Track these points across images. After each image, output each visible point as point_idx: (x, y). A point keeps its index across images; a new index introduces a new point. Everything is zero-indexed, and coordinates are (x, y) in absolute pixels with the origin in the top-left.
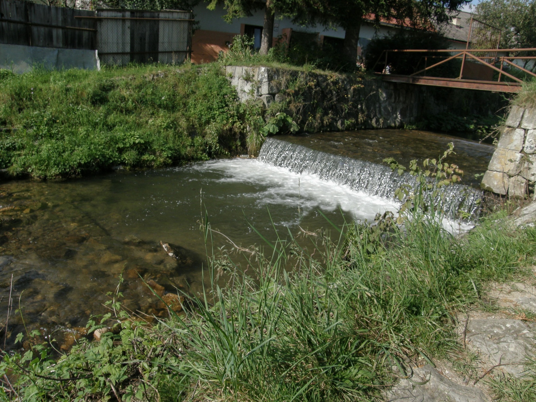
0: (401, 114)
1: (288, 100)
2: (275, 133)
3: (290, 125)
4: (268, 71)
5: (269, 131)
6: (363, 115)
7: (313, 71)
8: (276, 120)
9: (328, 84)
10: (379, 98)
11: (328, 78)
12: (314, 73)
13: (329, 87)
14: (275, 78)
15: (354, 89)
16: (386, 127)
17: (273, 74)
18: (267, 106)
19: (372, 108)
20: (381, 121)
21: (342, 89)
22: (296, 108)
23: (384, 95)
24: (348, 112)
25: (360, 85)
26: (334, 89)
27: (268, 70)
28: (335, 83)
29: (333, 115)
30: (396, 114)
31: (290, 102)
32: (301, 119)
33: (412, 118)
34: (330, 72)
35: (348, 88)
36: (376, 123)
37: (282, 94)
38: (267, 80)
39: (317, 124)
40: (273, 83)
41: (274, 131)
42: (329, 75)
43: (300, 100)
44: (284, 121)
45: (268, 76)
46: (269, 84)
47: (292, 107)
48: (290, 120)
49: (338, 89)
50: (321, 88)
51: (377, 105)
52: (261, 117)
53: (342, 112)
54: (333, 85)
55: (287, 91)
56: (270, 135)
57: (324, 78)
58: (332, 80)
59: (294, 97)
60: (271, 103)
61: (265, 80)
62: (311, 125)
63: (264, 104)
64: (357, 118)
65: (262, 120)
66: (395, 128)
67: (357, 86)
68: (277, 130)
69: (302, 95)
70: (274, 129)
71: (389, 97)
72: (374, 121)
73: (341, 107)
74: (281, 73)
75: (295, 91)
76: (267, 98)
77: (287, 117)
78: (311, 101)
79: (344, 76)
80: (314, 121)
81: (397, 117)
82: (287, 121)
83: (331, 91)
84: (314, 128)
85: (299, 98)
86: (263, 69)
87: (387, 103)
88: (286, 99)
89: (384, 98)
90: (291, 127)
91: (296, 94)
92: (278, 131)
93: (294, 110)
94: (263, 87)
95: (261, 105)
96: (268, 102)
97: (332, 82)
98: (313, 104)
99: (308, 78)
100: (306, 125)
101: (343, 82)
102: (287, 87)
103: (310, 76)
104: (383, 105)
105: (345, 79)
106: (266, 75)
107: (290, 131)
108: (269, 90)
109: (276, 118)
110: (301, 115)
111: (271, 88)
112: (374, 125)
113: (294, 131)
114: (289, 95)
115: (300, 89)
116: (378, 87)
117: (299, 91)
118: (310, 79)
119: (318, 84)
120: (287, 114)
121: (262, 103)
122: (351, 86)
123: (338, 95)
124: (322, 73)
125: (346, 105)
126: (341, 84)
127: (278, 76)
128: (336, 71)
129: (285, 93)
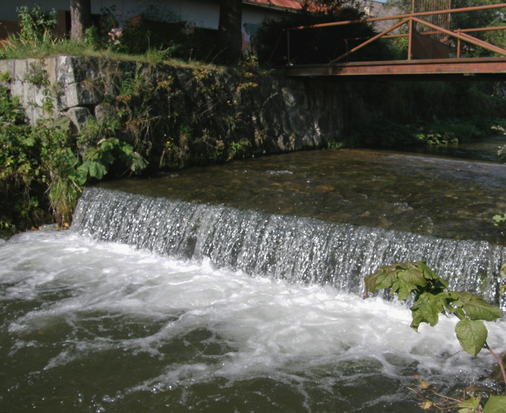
0: (320, 126)
1: (120, 115)
2: (100, 177)
3: (130, 160)
4: (74, 62)
5: (88, 175)
6: (262, 132)
7: (165, 62)
8: (99, 152)
9: (195, 84)
10: (284, 103)
11: (195, 73)
12: (167, 66)
13: (198, 89)
14: (90, 75)
15: (243, 91)
16: (300, 147)
17: (84, 67)
18: (78, 128)
19: (275, 120)
20: (292, 138)
21: (222, 92)
22: (139, 127)
23: (292, 99)
24: (235, 129)
25: (251, 84)
26: (207, 92)
27: (73, 60)
28: (209, 81)
29: (211, 135)
30: (313, 127)
31: (125, 118)
32: (150, 148)
33: (337, 132)
34: (198, 63)
35: (232, 89)
36: (285, 144)
37: (108, 104)
38: (73, 79)
39: (181, 153)
40: (87, 85)
41: (98, 173)
42: (195, 67)
43: (144, 114)
44: (116, 152)
45: (75, 72)
46: (78, 86)
47: (132, 126)
48: (128, 150)
49: (215, 91)
50: (183, 90)
51: (283, 116)
52: (69, 150)
53: (227, 130)
54: (205, 86)
55: (118, 97)
56: (92, 182)
57: (186, 73)
58: (202, 76)
59: (132, 108)
60: (87, 121)
61: (70, 79)
62: (171, 157)
63: (72, 125)
64: (252, 138)
65: (71, 154)
66: (314, 148)
67: (247, 85)
68: (103, 170)
69: (149, 103)
70: (97, 169)
71: (299, 100)
72: (280, 140)
73: (224, 122)
74: (100, 66)
75: (133, 97)
76: (77, 113)
77: (122, 145)
78: (167, 115)
79: (222, 70)
80: (176, 148)
81: (314, 132)
82: (124, 153)
83: (202, 96)
84: (179, 161)
85: (143, 110)
86: (63, 59)
87: (298, 110)
88: (117, 112)
89: (292, 104)
90: (131, 164)
91: (135, 102)
92: (105, 172)
93: (136, 132)
94: (67, 93)
95: (66, 127)
96: (81, 120)
97: (203, 80)
98: (172, 119)
99: (157, 75)
100: (162, 158)
101: (221, 80)
102: (117, 92)
103: (160, 70)
104: (292, 114)
105: (225, 76)
106: (71, 70)
107: (131, 170)
108: (79, 98)
109: (98, 149)
110: (150, 138)
111: (83, 95)
112: (282, 147)
113: (138, 169)
114: (121, 105)
115: (142, 94)
116: (280, 87)
117: (142, 97)
118: (160, 77)
119: (176, 84)
120: (121, 141)
121: (68, 123)
122: (236, 86)
123: (215, 101)
124: (183, 65)
125: (231, 118)
126: (218, 83)
127: (96, 70)
128: (207, 62)
129: (113, 102)
